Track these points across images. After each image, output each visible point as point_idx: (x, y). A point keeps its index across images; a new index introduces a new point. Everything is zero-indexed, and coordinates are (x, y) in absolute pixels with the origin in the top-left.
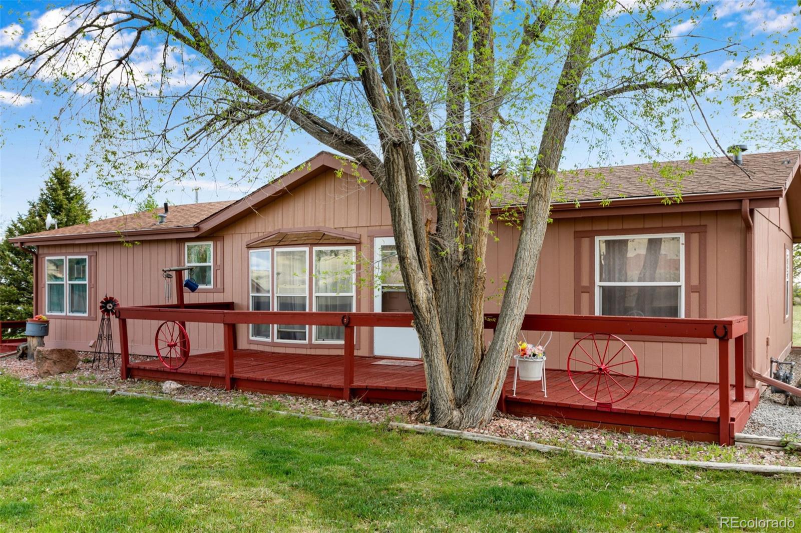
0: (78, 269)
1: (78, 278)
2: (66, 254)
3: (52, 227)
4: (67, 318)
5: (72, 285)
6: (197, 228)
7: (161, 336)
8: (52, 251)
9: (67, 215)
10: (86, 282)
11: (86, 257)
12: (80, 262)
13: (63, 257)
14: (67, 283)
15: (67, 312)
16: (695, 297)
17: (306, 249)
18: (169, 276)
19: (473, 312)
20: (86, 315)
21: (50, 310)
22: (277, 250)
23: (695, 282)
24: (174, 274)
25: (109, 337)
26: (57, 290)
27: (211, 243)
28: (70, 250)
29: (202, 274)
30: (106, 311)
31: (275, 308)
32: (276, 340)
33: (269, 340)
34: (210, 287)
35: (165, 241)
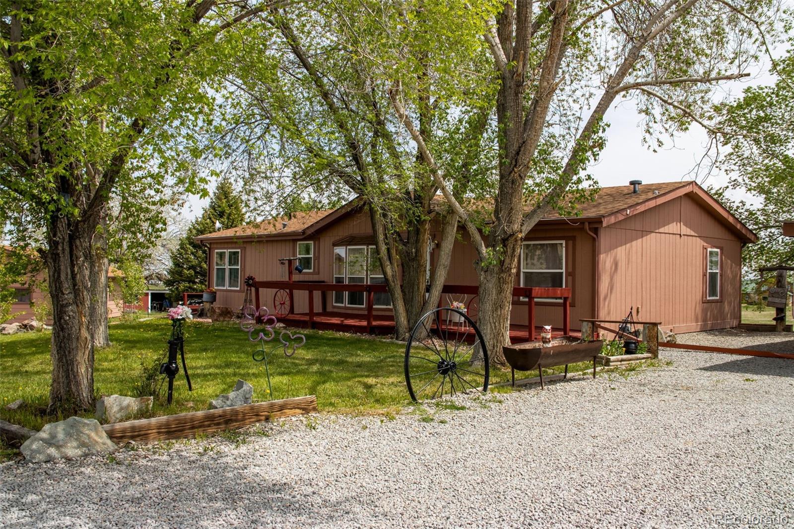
0: (235, 258)
1: (234, 264)
2: (227, 248)
3: (219, 229)
4: (227, 291)
5: (230, 269)
6: (304, 232)
7: (277, 298)
8: (219, 246)
9: (228, 218)
10: (239, 267)
11: (239, 250)
12: (236, 253)
13: (225, 250)
14: (227, 267)
15: (227, 287)
16: (570, 278)
17: (365, 247)
18: (283, 263)
19: (419, 283)
20: (238, 289)
21: (217, 285)
22: (348, 247)
23: (570, 270)
24: (287, 262)
25: (251, 301)
26: (221, 271)
27: (312, 242)
28: (230, 246)
29: (306, 263)
30: (249, 285)
31: (346, 282)
32: (347, 305)
33: (343, 305)
34: (311, 271)
35: (286, 240)
